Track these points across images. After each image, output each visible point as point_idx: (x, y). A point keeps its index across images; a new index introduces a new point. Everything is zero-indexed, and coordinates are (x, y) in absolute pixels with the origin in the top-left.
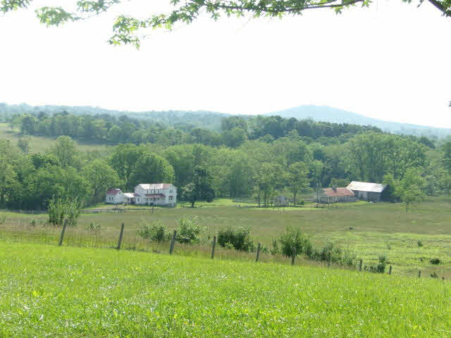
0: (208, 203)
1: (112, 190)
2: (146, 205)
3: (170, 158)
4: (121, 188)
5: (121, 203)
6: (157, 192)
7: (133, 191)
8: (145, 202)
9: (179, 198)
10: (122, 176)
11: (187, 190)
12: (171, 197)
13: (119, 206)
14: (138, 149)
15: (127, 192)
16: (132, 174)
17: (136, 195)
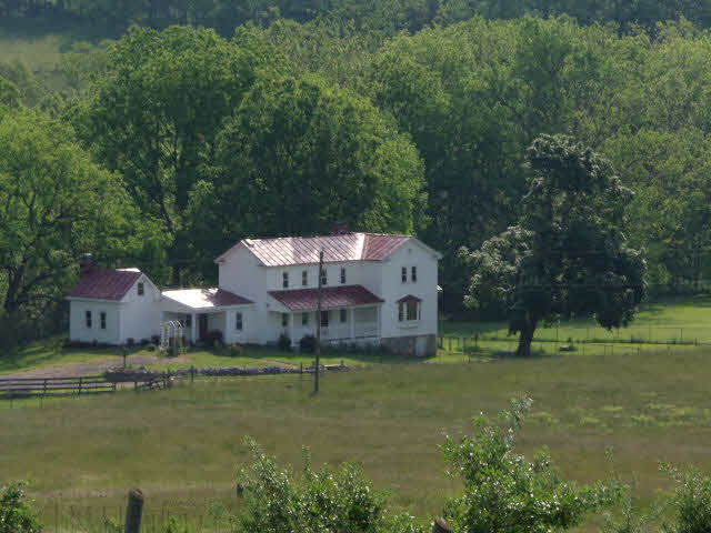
0: (600, 332)
1: (100, 274)
2: (282, 346)
3: (399, 97)
4: (145, 259)
5: (151, 343)
6: (333, 281)
7: (206, 276)
8: (271, 333)
9: (450, 307)
10: (148, 194)
11: (492, 261)
12: (410, 305)
13: (136, 360)
14: (230, 51)
15: (176, 285)
16: (204, 186)
17: (225, 298)
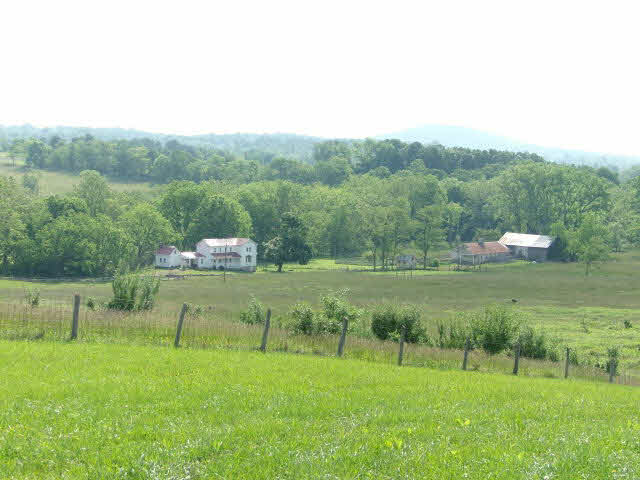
0: (299, 266)
1: (164, 248)
2: (214, 269)
3: (245, 201)
4: (176, 244)
5: (178, 267)
6: (228, 251)
7: (194, 249)
8: (211, 265)
9: (260, 260)
10: (177, 226)
11: (272, 246)
12: (249, 258)
13: (176, 272)
14: (200, 188)
15: (184, 250)
16: (191, 225)
17: (199, 255)
